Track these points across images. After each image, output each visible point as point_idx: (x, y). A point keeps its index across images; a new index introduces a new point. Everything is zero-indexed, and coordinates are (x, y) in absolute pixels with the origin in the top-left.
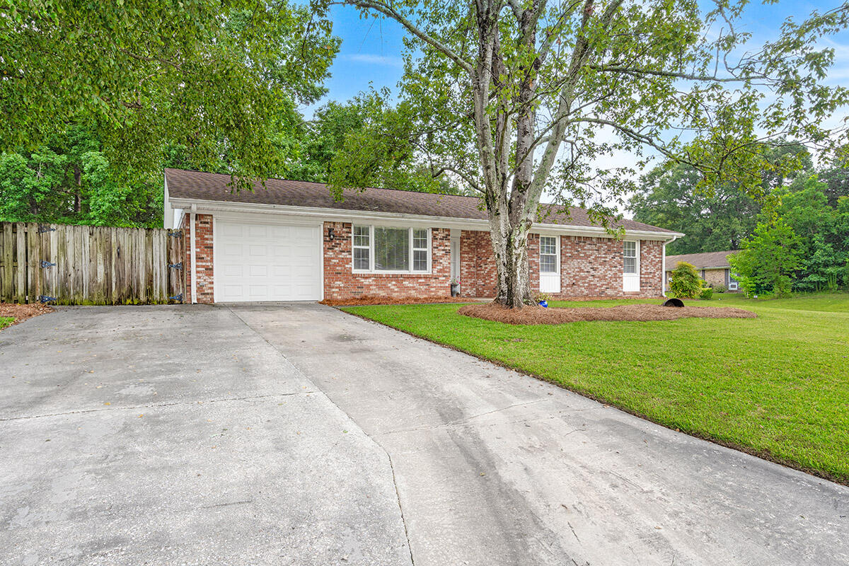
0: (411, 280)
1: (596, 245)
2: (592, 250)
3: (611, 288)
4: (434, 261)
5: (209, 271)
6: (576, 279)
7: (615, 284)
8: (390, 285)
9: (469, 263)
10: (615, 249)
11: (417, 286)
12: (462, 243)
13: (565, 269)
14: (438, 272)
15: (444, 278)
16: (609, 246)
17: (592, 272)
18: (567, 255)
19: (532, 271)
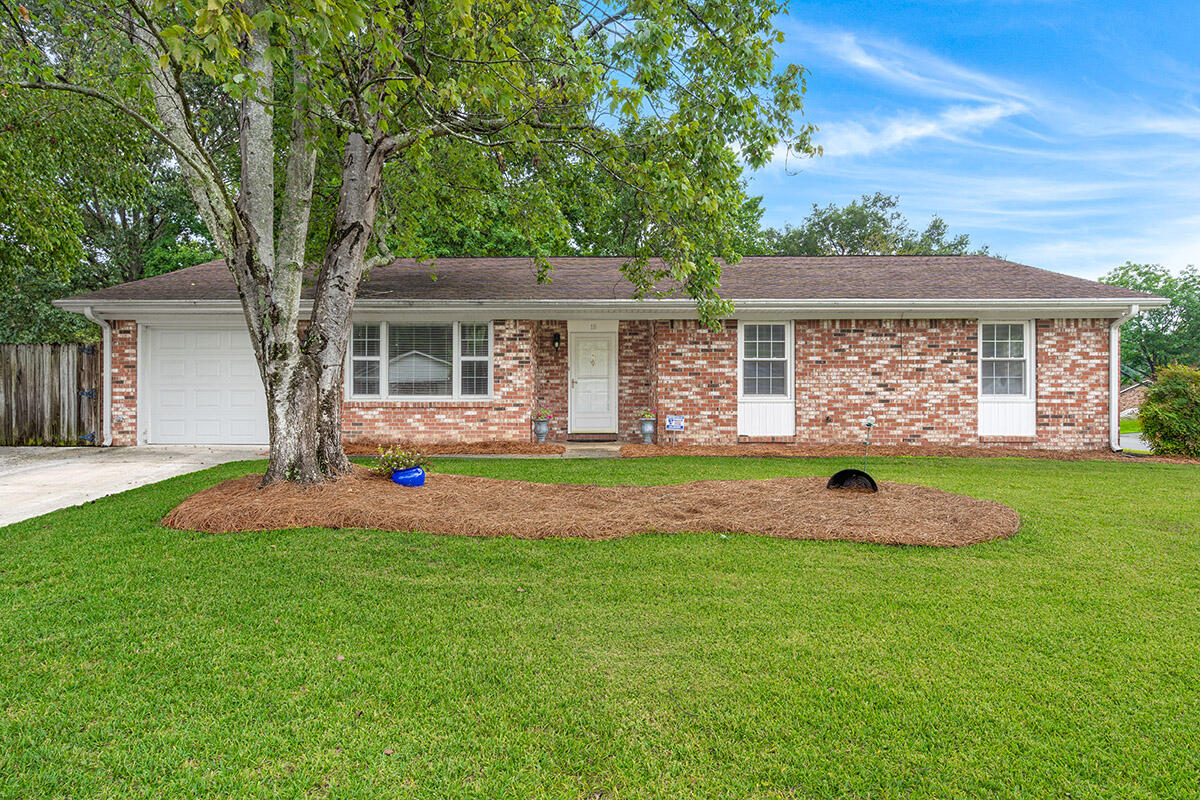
0: (450, 412)
1: (893, 336)
2: (880, 347)
3: (941, 427)
4: (497, 378)
5: (130, 399)
6: (835, 409)
7: (952, 419)
8: (409, 421)
9: (636, 378)
10: (952, 342)
11: (462, 422)
12: (621, 341)
13: (805, 389)
14: (503, 397)
15: (516, 409)
16: (930, 337)
17: (882, 394)
18: (811, 358)
19: (717, 393)
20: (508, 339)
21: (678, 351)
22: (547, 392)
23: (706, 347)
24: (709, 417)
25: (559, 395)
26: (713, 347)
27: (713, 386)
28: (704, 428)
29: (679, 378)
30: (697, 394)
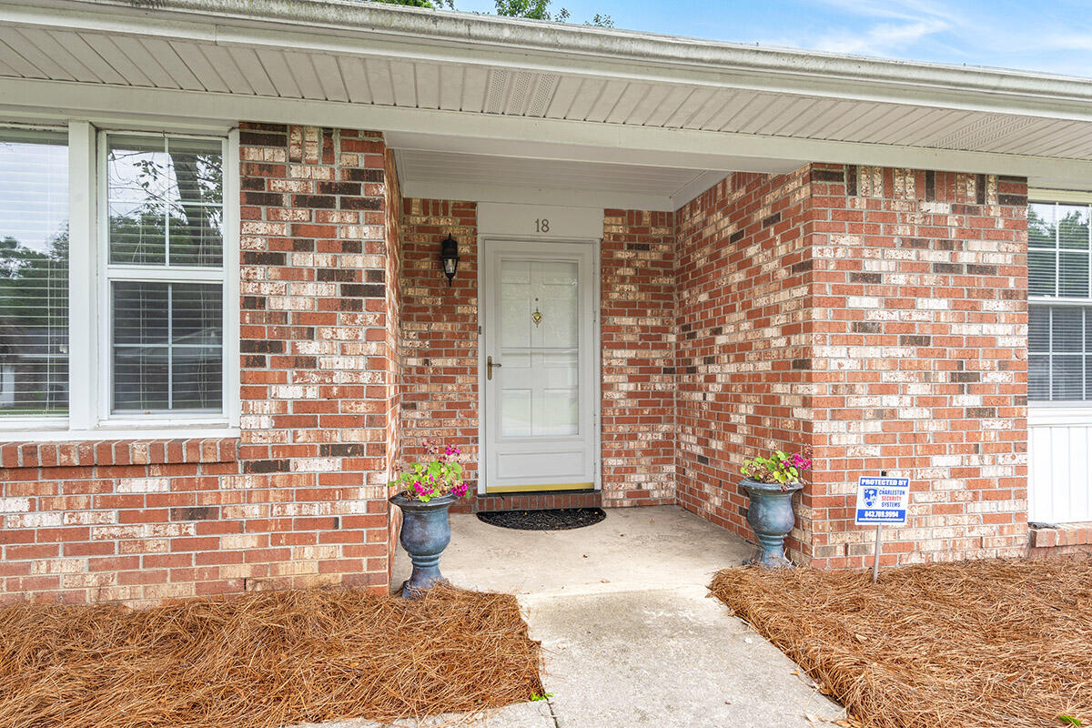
0: (47, 484)
4: (254, 349)
9: (643, 354)
12: (608, 265)
14: (281, 421)
19: (974, 401)
20: (301, 201)
21: (870, 267)
22: (424, 388)
23: (944, 257)
24: (956, 473)
25: (455, 398)
26: (965, 258)
27: (964, 379)
28: (939, 509)
29: (873, 352)
30: (922, 402)
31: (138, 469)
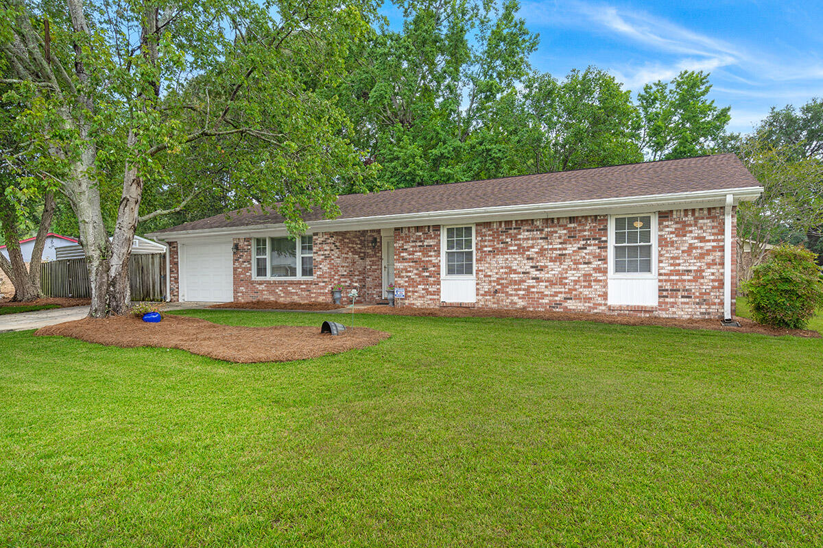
0: (294, 286)
1: (542, 231)
2: (532, 239)
3: (578, 298)
4: (315, 266)
6: (502, 284)
7: (586, 292)
8: (277, 290)
10: (586, 233)
11: (299, 292)
13: (482, 271)
14: (318, 277)
15: (323, 284)
16: (570, 230)
17: (534, 273)
18: (485, 249)
19: (427, 274)
20: (320, 244)
21: (405, 247)
22: (370, 273)
23: (421, 244)
24: (423, 289)
25: (377, 276)
26: (425, 244)
27: (425, 269)
28: (420, 297)
29: (406, 264)
30: (416, 274)
31: (302, 284)
